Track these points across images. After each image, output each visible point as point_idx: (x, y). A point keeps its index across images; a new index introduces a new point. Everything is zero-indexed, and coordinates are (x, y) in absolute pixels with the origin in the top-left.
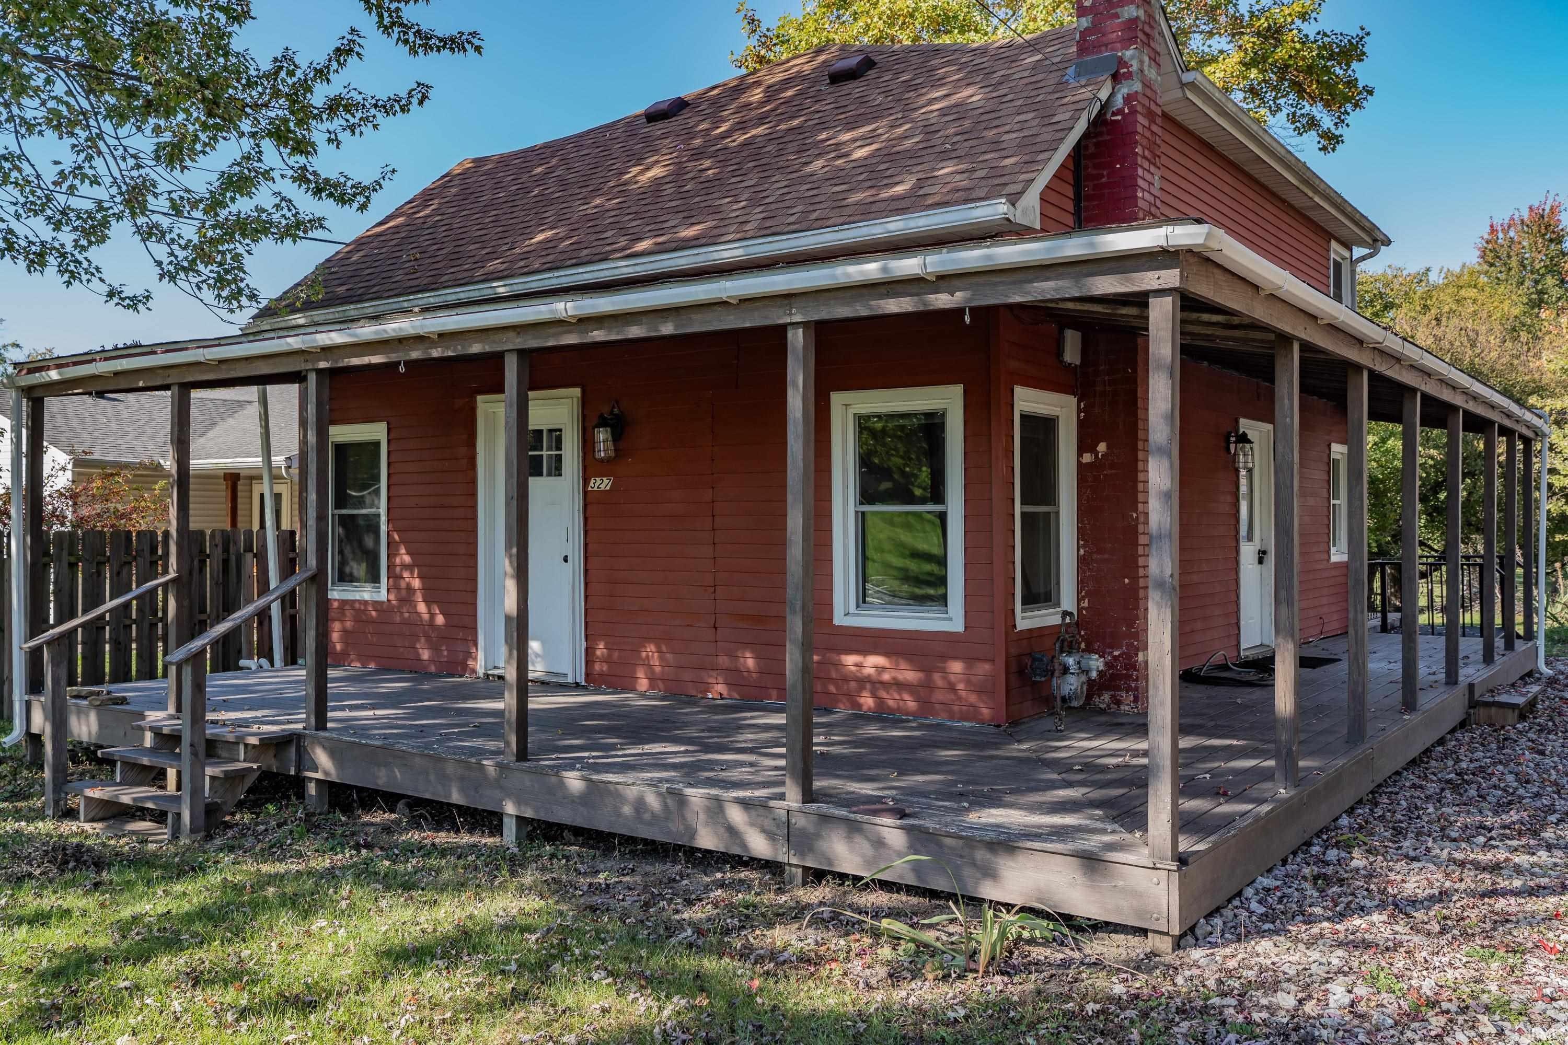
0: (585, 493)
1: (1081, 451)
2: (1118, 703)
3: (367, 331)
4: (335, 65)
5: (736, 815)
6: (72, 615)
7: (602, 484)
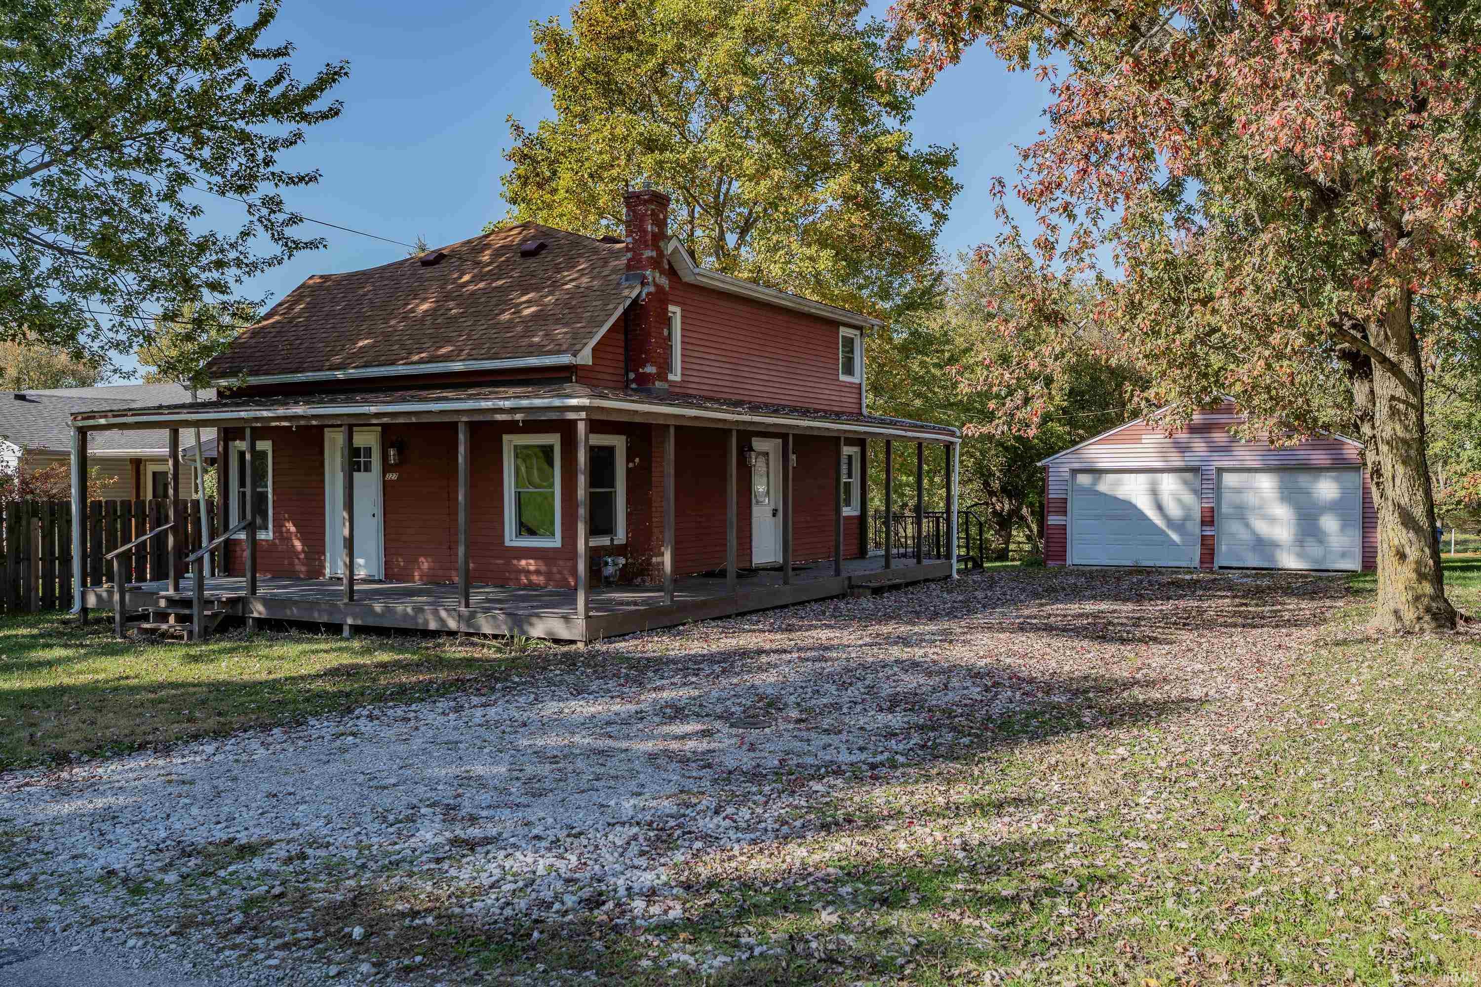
0: (384, 481)
1: (628, 462)
2: (644, 581)
3: (281, 411)
4: (240, 241)
5: (443, 614)
6: (130, 541)
7: (392, 476)
